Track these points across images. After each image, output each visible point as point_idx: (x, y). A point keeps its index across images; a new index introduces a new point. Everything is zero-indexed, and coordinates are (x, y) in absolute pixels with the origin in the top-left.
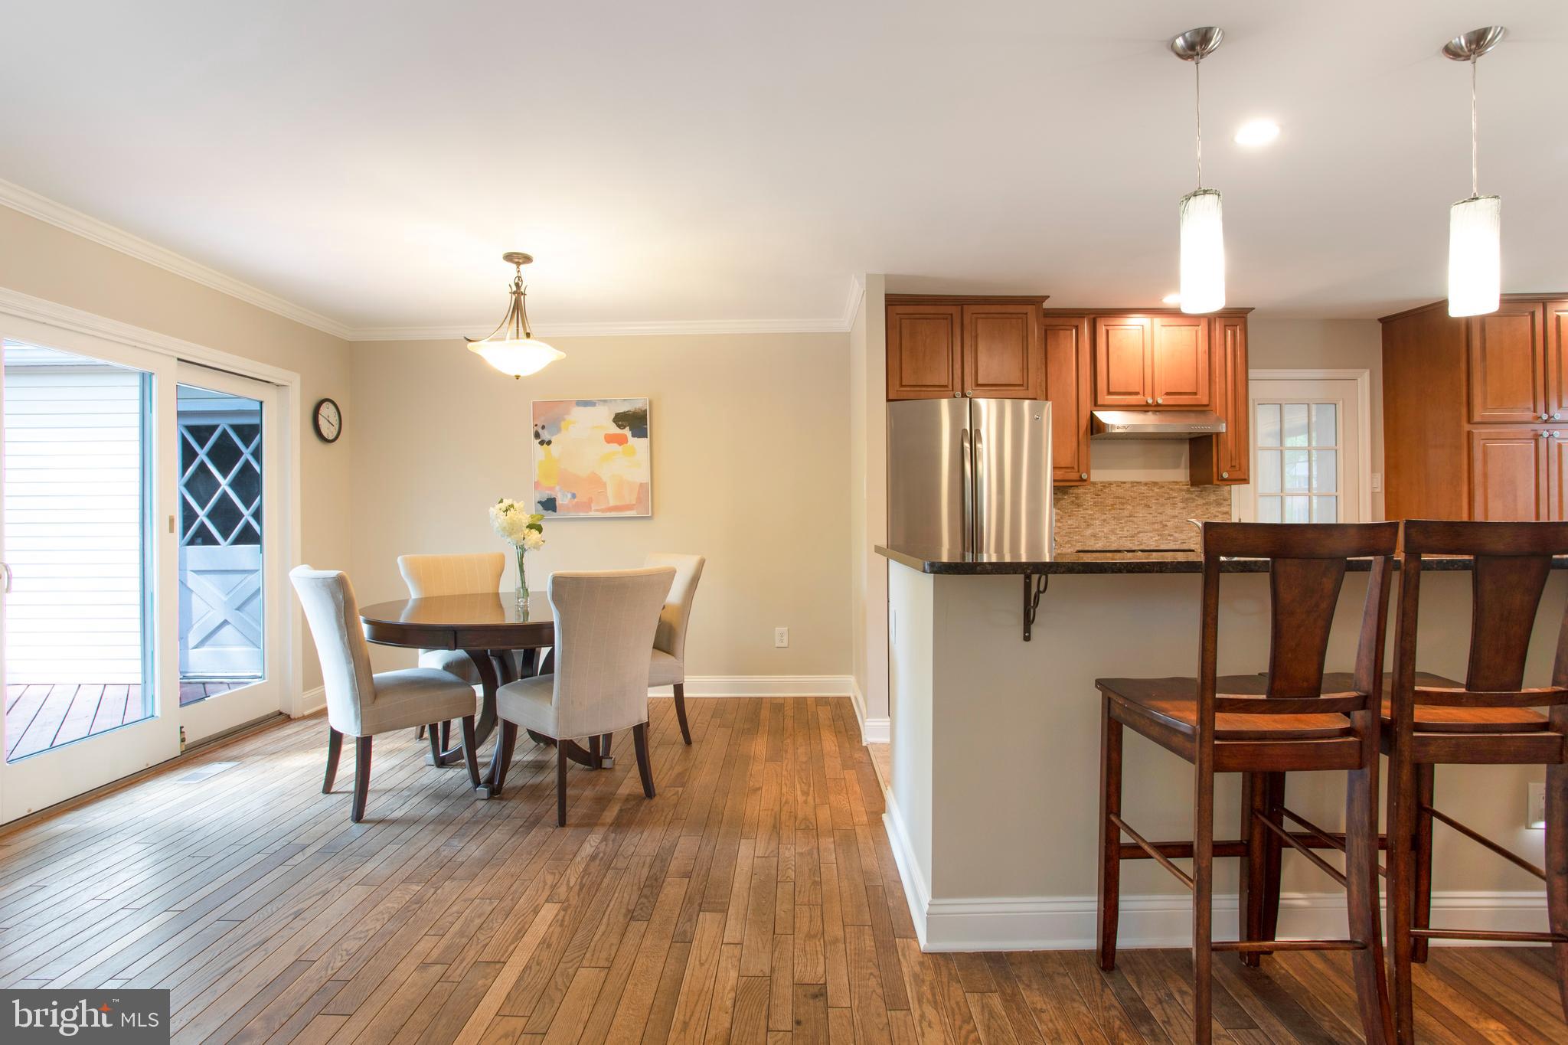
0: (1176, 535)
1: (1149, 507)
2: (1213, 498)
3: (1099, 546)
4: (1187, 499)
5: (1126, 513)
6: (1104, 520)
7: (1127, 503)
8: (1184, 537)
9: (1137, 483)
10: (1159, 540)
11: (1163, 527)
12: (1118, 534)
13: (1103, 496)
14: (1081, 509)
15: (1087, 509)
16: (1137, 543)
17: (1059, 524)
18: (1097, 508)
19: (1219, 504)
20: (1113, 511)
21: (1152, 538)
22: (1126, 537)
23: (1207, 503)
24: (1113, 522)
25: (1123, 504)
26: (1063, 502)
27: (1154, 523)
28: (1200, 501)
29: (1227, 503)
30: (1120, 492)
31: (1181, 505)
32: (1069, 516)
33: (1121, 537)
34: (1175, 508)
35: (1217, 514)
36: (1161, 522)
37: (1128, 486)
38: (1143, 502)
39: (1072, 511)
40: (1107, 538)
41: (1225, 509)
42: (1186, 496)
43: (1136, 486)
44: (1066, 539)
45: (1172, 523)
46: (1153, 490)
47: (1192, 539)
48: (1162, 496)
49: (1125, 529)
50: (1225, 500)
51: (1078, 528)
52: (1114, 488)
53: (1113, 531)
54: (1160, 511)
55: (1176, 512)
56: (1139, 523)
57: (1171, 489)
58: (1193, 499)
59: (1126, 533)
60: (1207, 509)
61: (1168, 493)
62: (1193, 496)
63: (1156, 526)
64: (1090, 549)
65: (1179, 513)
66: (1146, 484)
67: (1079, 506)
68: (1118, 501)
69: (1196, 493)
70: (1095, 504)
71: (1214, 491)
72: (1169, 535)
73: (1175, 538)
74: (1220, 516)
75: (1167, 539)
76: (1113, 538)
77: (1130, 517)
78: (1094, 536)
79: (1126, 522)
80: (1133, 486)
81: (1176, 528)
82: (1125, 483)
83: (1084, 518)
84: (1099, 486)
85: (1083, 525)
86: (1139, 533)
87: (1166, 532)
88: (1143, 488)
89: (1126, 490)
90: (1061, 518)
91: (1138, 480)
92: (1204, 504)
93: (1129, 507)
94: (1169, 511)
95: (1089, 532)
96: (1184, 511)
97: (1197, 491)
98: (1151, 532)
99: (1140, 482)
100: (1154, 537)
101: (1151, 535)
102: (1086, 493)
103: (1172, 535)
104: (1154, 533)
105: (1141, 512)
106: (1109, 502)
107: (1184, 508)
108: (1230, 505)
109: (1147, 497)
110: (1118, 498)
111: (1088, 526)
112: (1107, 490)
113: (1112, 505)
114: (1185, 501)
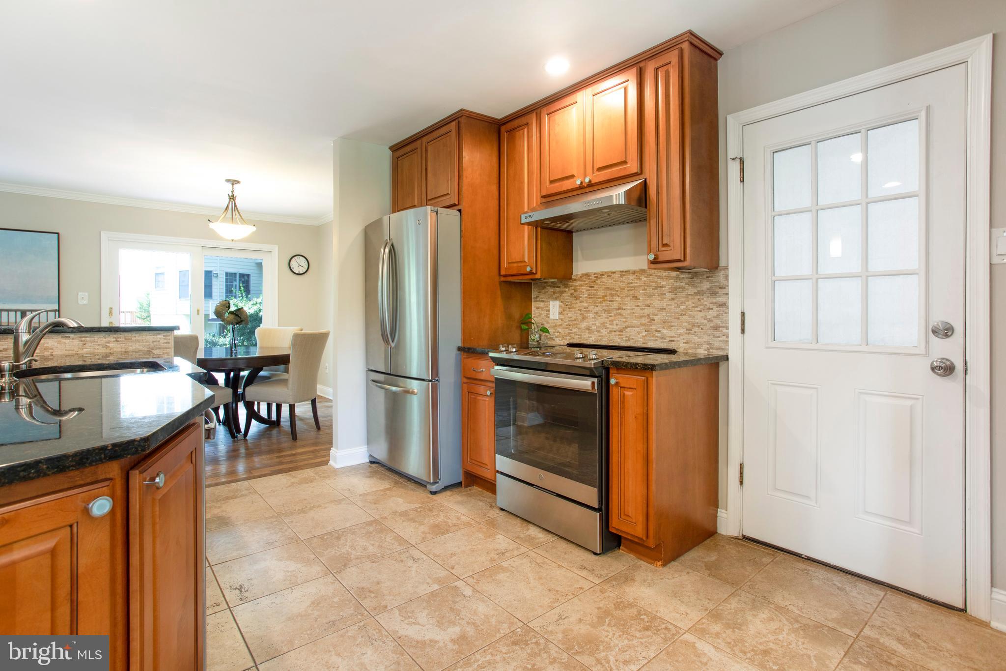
0: (664, 331)
1: (636, 298)
2: (706, 285)
3: (591, 340)
4: (676, 289)
5: (615, 305)
6: (596, 313)
7: (616, 294)
8: (673, 334)
9: (626, 272)
10: (645, 336)
11: (650, 322)
12: (609, 328)
13: (596, 287)
14: (578, 302)
15: (583, 302)
16: (625, 339)
17: (562, 317)
18: (591, 301)
19: (714, 294)
20: (604, 304)
21: (639, 333)
22: (615, 332)
23: (698, 293)
24: (604, 315)
25: (612, 295)
26: (564, 295)
27: (641, 317)
28: (691, 290)
29: (724, 291)
30: (609, 282)
31: (669, 295)
32: (569, 308)
33: (611, 331)
34: (662, 299)
35: (712, 306)
36: (648, 315)
37: (617, 275)
38: (631, 293)
39: (572, 304)
40: (598, 331)
41: (720, 300)
42: (675, 284)
43: (624, 275)
44: (567, 331)
45: (659, 316)
46: (641, 279)
47: (682, 337)
48: (650, 286)
49: (615, 323)
50: (721, 288)
51: (575, 320)
52: (605, 277)
53: (603, 324)
54: (647, 303)
55: (664, 304)
56: (626, 316)
57: (659, 277)
58: (683, 288)
59: (615, 328)
60: (699, 299)
61: (656, 282)
62: (683, 284)
63: (644, 320)
64: (585, 342)
65: (667, 305)
66: (634, 273)
67: (577, 298)
68: (608, 292)
69: (687, 281)
70: (590, 297)
71: (708, 277)
72: (656, 331)
73: (663, 334)
74: (715, 308)
75: (654, 336)
76: (604, 332)
77: (618, 309)
78: (588, 328)
79: (615, 315)
80: (622, 276)
81: (664, 322)
82: (614, 272)
83: (580, 310)
84: (593, 278)
85: (580, 317)
86: (627, 327)
87: (654, 327)
88: (632, 277)
89: (615, 281)
90: (563, 310)
91: (627, 269)
92: (695, 293)
93: (618, 299)
94: (657, 303)
95: (584, 325)
96: (672, 303)
97: (688, 278)
98: (638, 327)
99: (629, 271)
100: (642, 333)
101: (638, 329)
102: (581, 285)
103: (659, 331)
104: (642, 328)
105: (629, 304)
106: (601, 293)
107: (673, 299)
108: (727, 294)
109: (635, 287)
110: (608, 289)
111: (584, 318)
112: (598, 282)
113: (604, 297)
114: (674, 290)
